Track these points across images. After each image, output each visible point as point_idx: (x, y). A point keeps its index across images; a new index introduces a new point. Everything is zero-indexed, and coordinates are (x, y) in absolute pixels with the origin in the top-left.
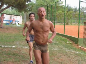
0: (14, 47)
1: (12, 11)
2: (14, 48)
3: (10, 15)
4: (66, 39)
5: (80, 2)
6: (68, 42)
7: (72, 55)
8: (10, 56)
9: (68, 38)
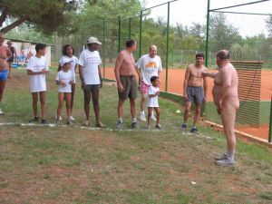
0: (52, 125)
1: (22, 32)
2: (53, 129)
3: (20, 44)
4: (172, 102)
5: (209, 11)
6: (178, 111)
7: (200, 144)
8: (49, 150)
9: (177, 101)
